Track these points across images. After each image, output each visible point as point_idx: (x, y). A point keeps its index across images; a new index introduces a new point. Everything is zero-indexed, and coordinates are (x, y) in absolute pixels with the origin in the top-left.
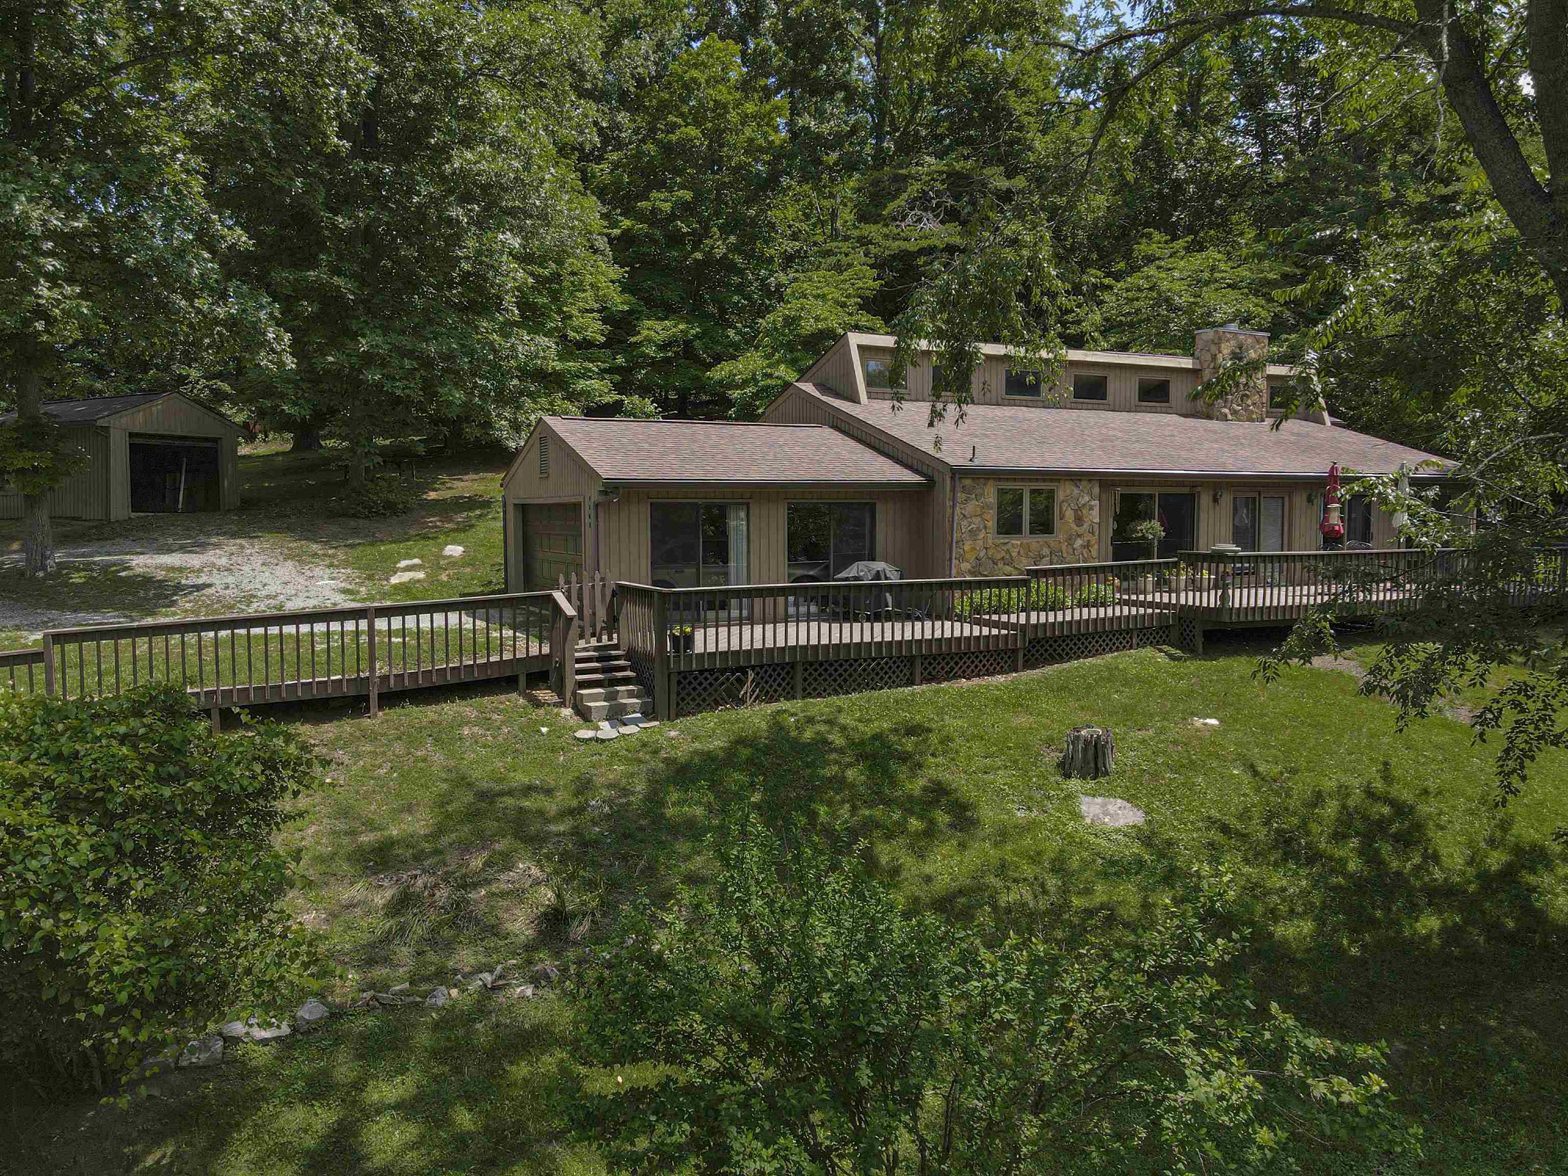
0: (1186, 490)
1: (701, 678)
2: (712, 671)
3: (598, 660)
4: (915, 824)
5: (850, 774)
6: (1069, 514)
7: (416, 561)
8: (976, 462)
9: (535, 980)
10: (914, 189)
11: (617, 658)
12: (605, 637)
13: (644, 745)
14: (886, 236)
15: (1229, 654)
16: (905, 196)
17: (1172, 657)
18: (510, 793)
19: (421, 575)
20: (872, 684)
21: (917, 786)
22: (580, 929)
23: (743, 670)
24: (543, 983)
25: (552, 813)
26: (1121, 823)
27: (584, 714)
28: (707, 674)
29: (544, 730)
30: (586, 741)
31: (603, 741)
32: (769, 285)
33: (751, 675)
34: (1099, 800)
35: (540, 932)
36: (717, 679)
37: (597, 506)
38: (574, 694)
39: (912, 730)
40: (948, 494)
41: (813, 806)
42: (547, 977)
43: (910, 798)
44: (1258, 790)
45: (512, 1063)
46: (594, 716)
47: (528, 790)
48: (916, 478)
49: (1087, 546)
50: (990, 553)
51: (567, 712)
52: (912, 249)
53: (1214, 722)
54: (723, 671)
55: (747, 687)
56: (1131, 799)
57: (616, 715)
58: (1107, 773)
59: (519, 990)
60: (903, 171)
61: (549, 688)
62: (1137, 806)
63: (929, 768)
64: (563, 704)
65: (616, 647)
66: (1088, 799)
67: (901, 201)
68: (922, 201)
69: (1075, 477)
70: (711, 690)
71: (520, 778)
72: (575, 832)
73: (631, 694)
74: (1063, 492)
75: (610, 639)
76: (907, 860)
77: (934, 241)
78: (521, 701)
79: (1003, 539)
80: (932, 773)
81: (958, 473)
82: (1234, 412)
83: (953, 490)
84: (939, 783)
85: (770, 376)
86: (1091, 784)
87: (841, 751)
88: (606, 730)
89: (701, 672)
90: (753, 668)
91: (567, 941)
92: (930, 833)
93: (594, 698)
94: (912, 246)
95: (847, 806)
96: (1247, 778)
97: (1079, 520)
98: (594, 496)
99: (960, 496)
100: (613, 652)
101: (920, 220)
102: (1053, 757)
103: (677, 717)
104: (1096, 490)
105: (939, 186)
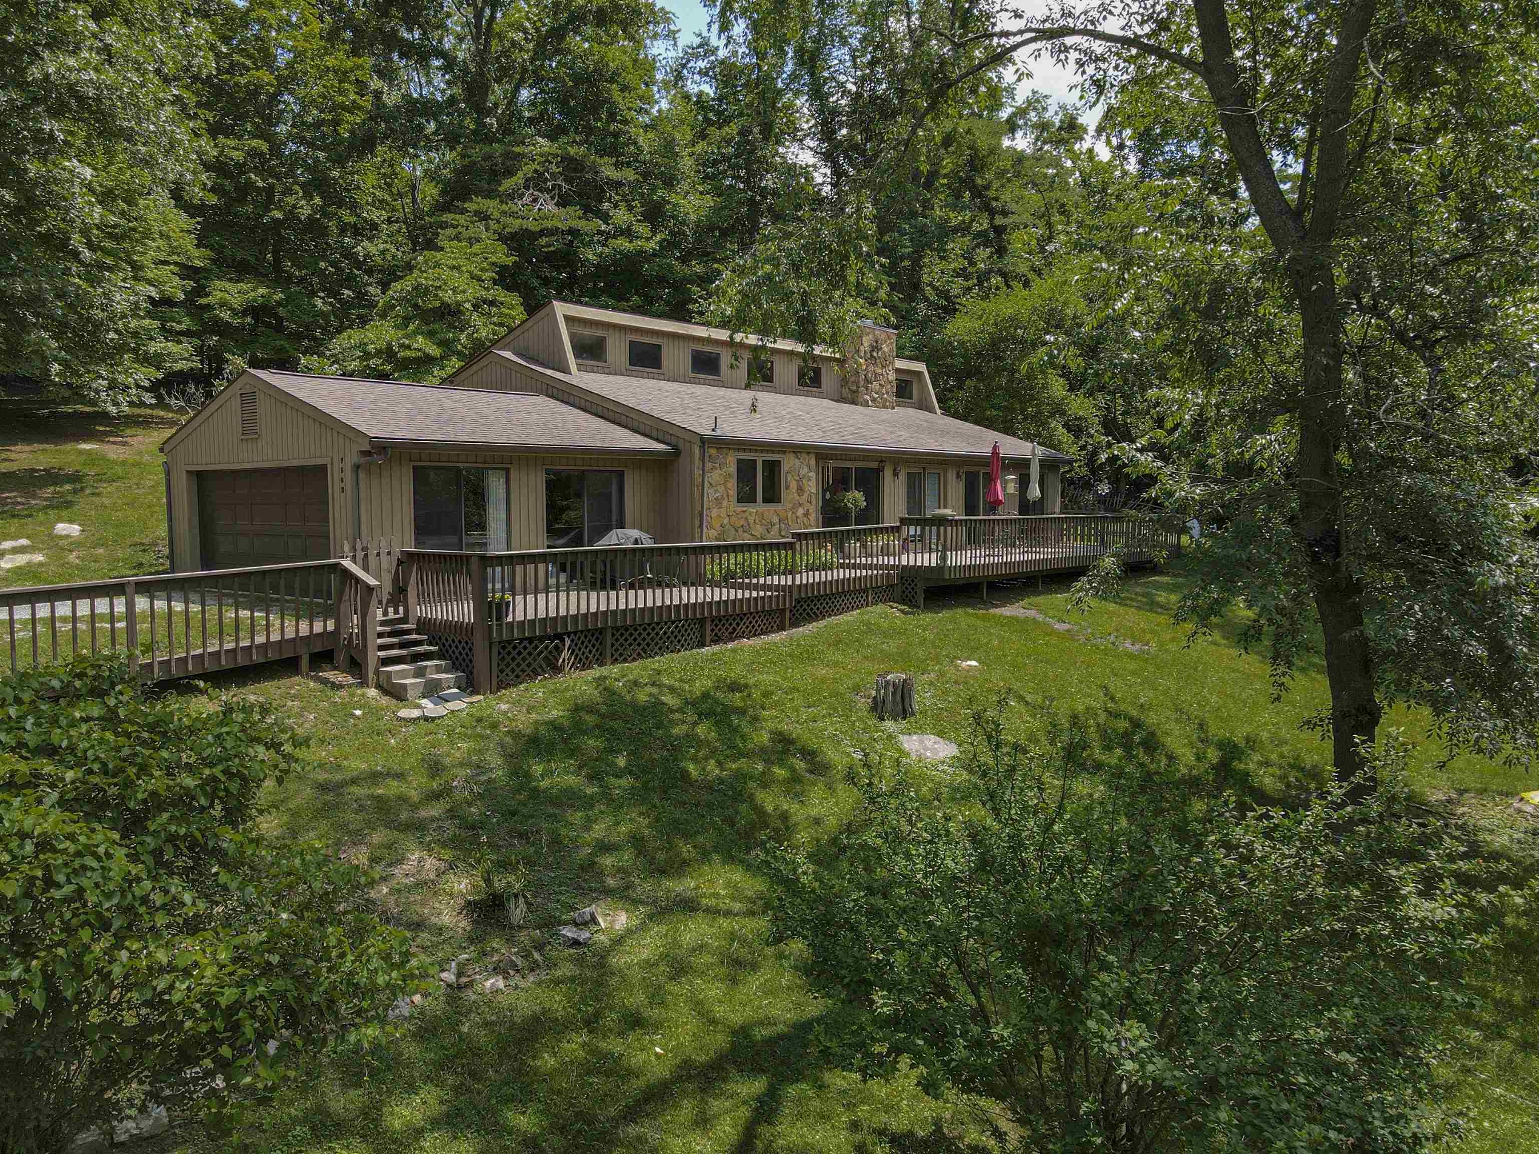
0: (874, 465)
1: (520, 648)
2: (530, 640)
3: (391, 634)
4: (780, 772)
5: (701, 730)
6: (793, 485)
7: (24, 542)
8: (719, 432)
9: (497, 970)
10: (528, 169)
11: (408, 632)
12: (391, 610)
13: (479, 720)
14: (504, 213)
15: (949, 607)
16: (520, 174)
17: (902, 611)
18: (354, 781)
19: (39, 558)
20: (671, 648)
21: (764, 738)
22: (517, 912)
23: (560, 637)
24: (512, 972)
25: (416, 799)
26: (941, 755)
27: (397, 694)
28: (525, 643)
29: (358, 712)
30: (413, 721)
31: (433, 719)
32: (357, 254)
33: (568, 643)
34: (915, 737)
35: (474, 922)
36: (536, 647)
37: (357, 467)
38: (377, 673)
39: (734, 687)
40: (697, 462)
41: (683, 764)
42: (514, 965)
43: (763, 750)
44: (1034, 716)
45: (534, 1058)
46: (410, 694)
47: (374, 777)
48: (662, 447)
49: (807, 514)
50: (733, 519)
51: (372, 692)
52: (533, 229)
53: (974, 663)
54: (541, 639)
55: (565, 654)
56: (941, 734)
57: (432, 690)
58: (913, 714)
59: (488, 984)
60: (517, 149)
61: (336, 669)
62: (949, 739)
63: (766, 720)
64: (364, 684)
65: (404, 620)
66: (906, 737)
67: (518, 179)
68: (537, 181)
69: (798, 449)
70: (530, 659)
71: (358, 765)
72: (452, 813)
73: (438, 669)
74: (788, 463)
75: (396, 612)
76: (787, 805)
77: (556, 223)
78: (312, 684)
79: (741, 507)
80: (770, 725)
81: (704, 441)
82: (873, 400)
83: (703, 459)
84: (780, 734)
85: (409, 347)
86: (904, 724)
87: (680, 710)
88: (429, 706)
89: (522, 640)
90: (569, 634)
91: (512, 928)
92: (795, 779)
93: (403, 674)
94: (534, 227)
95: (712, 762)
96: (1022, 708)
97: (800, 489)
98: (352, 457)
99: (709, 465)
100: (405, 626)
101: (535, 200)
102: (863, 703)
103: (499, 688)
104: (813, 462)
105: (554, 168)
